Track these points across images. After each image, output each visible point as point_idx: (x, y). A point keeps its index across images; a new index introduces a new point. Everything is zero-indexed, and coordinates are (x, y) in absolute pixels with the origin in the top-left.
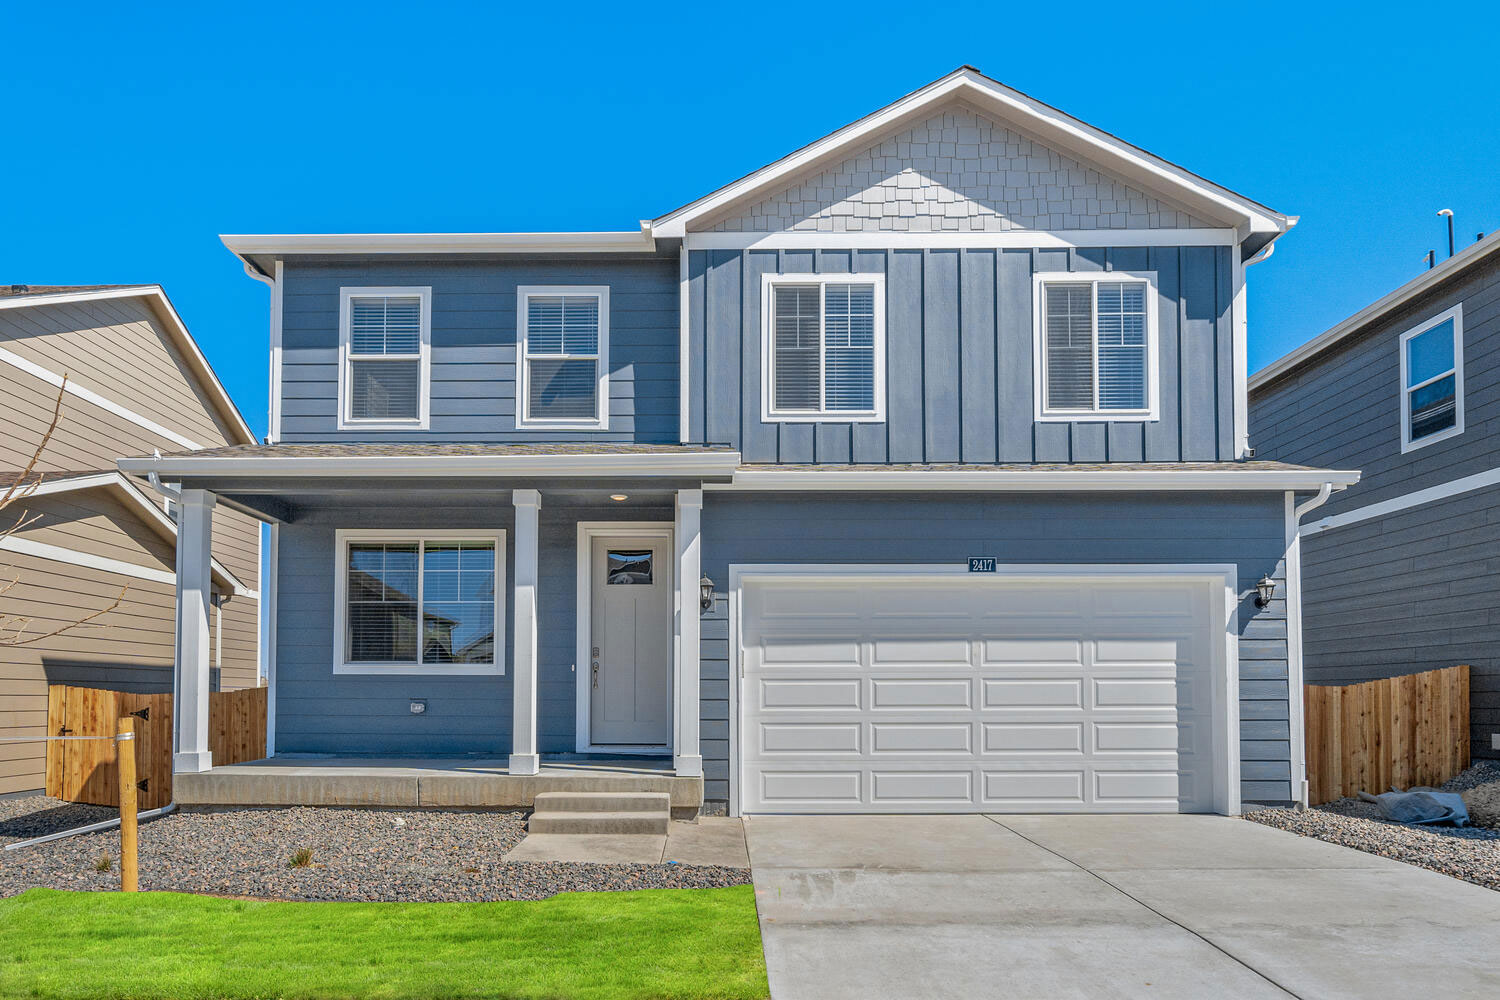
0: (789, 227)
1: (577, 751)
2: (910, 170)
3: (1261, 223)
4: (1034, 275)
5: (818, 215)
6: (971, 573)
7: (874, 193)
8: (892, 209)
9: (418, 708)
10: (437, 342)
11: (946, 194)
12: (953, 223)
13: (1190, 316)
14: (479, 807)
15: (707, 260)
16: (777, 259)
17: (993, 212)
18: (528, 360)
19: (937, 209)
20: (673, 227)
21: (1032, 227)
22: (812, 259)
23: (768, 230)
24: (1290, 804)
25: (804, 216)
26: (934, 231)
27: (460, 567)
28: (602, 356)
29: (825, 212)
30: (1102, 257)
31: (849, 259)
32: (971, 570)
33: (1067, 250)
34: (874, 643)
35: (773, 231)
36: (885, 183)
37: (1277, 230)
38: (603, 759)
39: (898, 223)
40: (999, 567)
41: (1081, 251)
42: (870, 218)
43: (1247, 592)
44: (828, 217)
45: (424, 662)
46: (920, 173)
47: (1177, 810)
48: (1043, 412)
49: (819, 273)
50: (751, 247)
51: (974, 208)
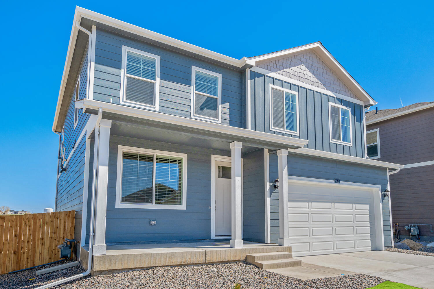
0: (276, 72)
1: (212, 238)
2: (303, 65)
3: (371, 102)
4: (329, 102)
5: (283, 70)
6: (335, 183)
7: (295, 68)
8: (300, 74)
9: (153, 223)
10: (162, 78)
11: (311, 75)
12: (312, 83)
13: (357, 121)
14: (227, 261)
15: (255, 75)
16: (274, 81)
17: (320, 83)
18: (195, 93)
19: (309, 78)
20: (252, 62)
21: (328, 89)
22: (282, 83)
23: (271, 71)
24: (391, 247)
25: (280, 70)
26: (308, 84)
27: (169, 167)
28: (219, 98)
29: (285, 70)
30: (341, 101)
31: (291, 86)
32: (335, 182)
33: (335, 98)
34: (311, 202)
35: (273, 72)
36: (298, 66)
37: (374, 104)
38: (219, 241)
39: (301, 79)
40: (341, 182)
41: (338, 99)
42: (294, 75)
43: (383, 193)
44: (285, 72)
45: (155, 204)
46: (305, 66)
47: (371, 250)
48: (332, 141)
49: (283, 88)
50: (267, 75)
51: (317, 80)
